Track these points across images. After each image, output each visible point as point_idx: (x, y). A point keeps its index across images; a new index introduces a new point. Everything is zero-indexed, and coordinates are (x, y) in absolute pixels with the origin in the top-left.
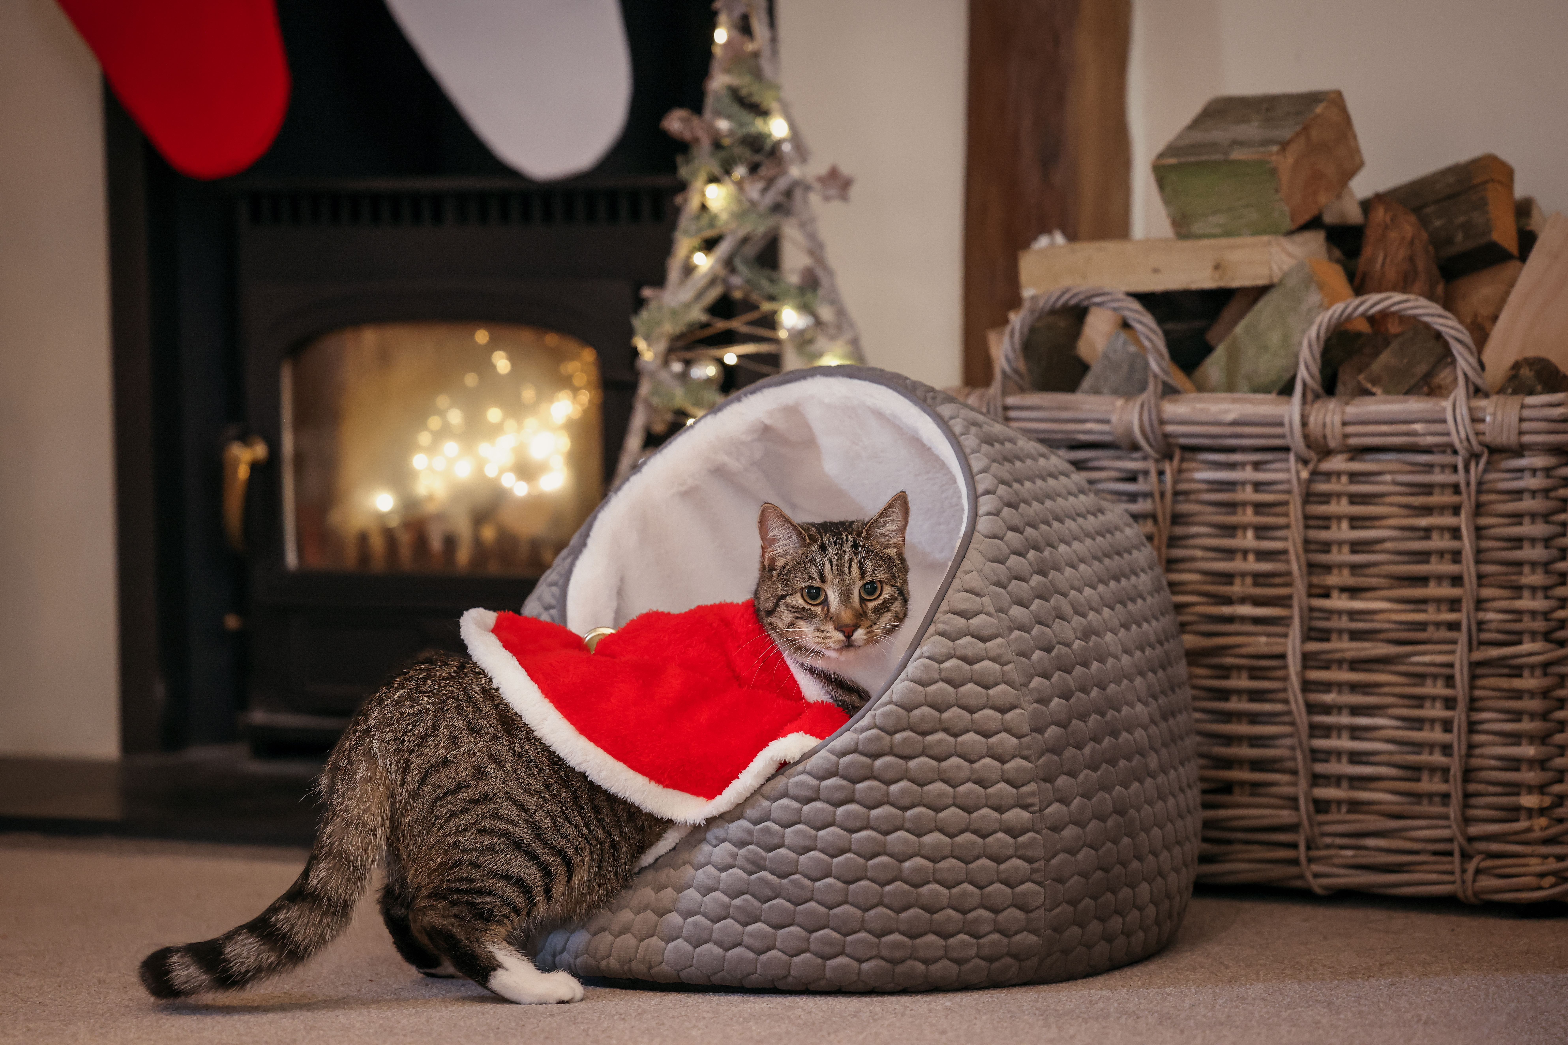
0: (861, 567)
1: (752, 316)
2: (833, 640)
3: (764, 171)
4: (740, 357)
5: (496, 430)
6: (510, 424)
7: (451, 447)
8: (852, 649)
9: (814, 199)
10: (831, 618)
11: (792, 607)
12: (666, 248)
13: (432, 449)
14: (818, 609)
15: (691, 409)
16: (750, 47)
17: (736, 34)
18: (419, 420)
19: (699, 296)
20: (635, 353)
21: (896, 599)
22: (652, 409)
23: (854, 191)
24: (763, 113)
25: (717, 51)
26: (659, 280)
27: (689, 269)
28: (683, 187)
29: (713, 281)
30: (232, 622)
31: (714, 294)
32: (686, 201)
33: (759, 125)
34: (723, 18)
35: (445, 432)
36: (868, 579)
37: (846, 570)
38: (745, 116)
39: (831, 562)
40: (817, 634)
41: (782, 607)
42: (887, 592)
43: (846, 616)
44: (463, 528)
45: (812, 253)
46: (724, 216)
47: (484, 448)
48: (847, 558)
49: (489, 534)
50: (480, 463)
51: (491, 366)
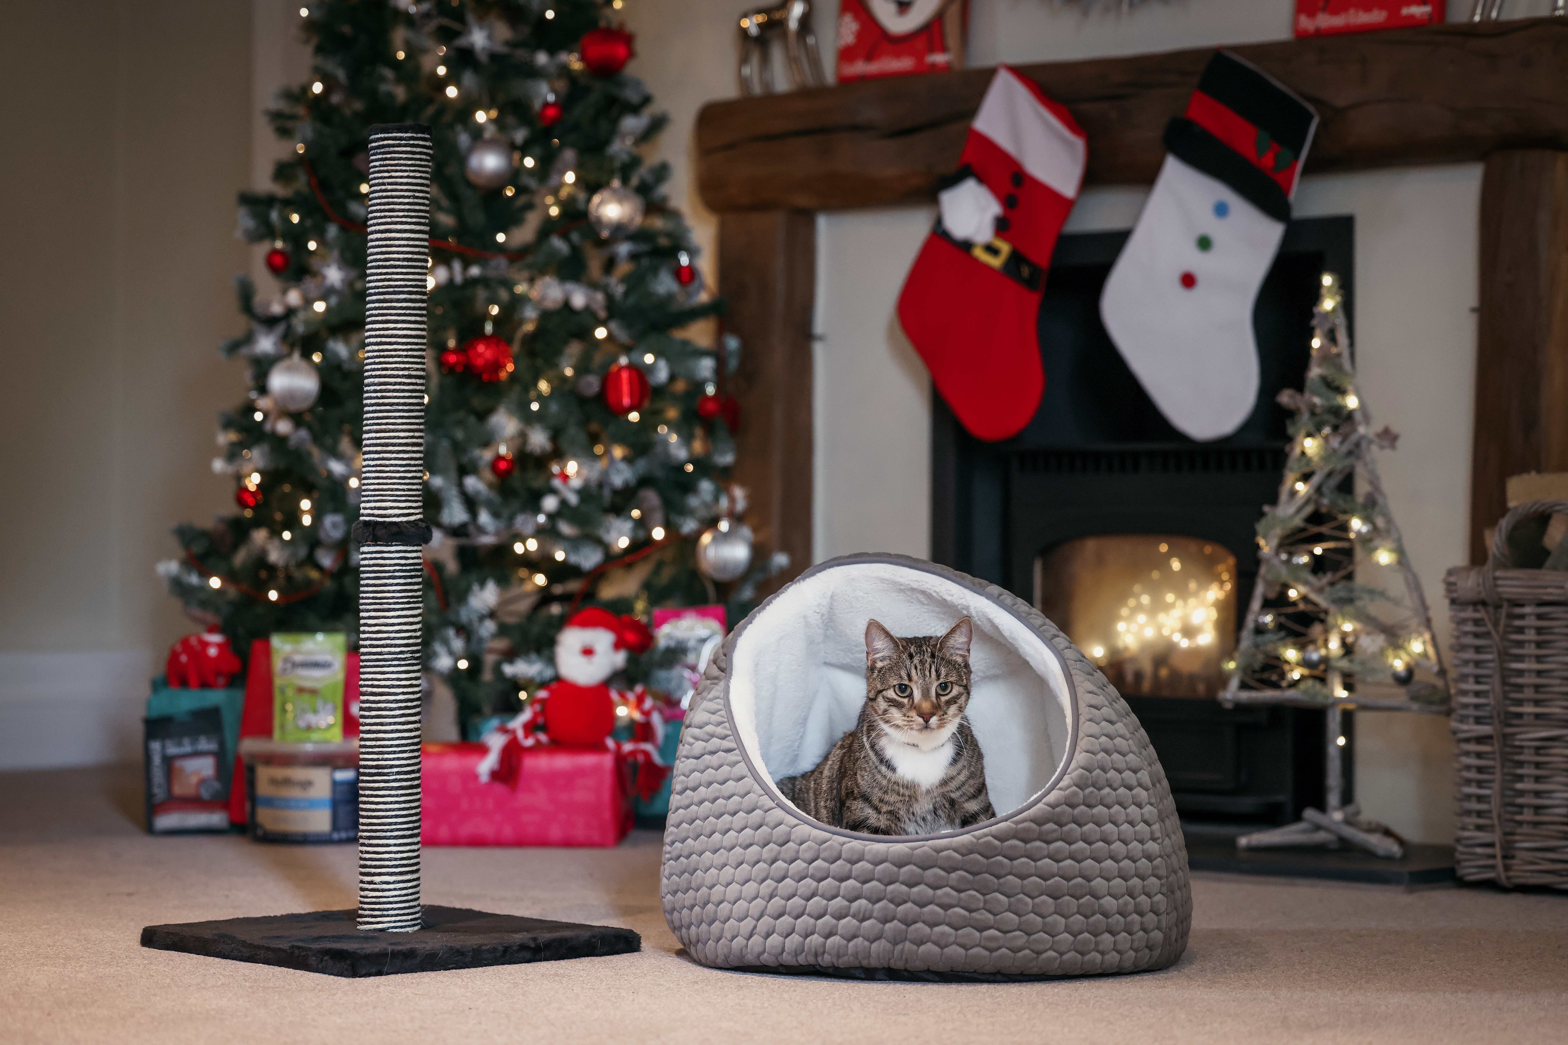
0: (937, 671)
1: (1334, 524)
2: (916, 723)
3: (1342, 430)
4: (1324, 550)
5: (1172, 606)
6: (1180, 603)
7: (1142, 618)
8: (929, 730)
9: (1374, 448)
10: (915, 708)
11: (887, 698)
12: (1279, 480)
13: (1130, 618)
14: (906, 701)
15: (1292, 583)
16: (1334, 350)
17: (1326, 342)
18: (1122, 598)
19: (1299, 510)
20: (1258, 547)
21: (963, 694)
22: (1268, 584)
23: (1400, 443)
24: (1342, 392)
25: (1314, 354)
26: (1274, 500)
27: (1293, 493)
28: (1290, 439)
29: (1308, 501)
31: (1309, 509)
32: (1292, 449)
33: (1339, 400)
34: (1318, 332)
35: (1139, 608)
36: (941, 680)
37: (927, 673)
38: (1331, 394)
39: (916, 668)
40: (903, 718)
41: (880, 699)
42: (956, 690)
43: (926, 706)
44: (1147, 667)
45: (1371, 483)
46: (1316, 459)
47: (1162, 617)
48: (927, 665)
49: (1164, 672)
50: (1159, 628)
51: (1171, 567)
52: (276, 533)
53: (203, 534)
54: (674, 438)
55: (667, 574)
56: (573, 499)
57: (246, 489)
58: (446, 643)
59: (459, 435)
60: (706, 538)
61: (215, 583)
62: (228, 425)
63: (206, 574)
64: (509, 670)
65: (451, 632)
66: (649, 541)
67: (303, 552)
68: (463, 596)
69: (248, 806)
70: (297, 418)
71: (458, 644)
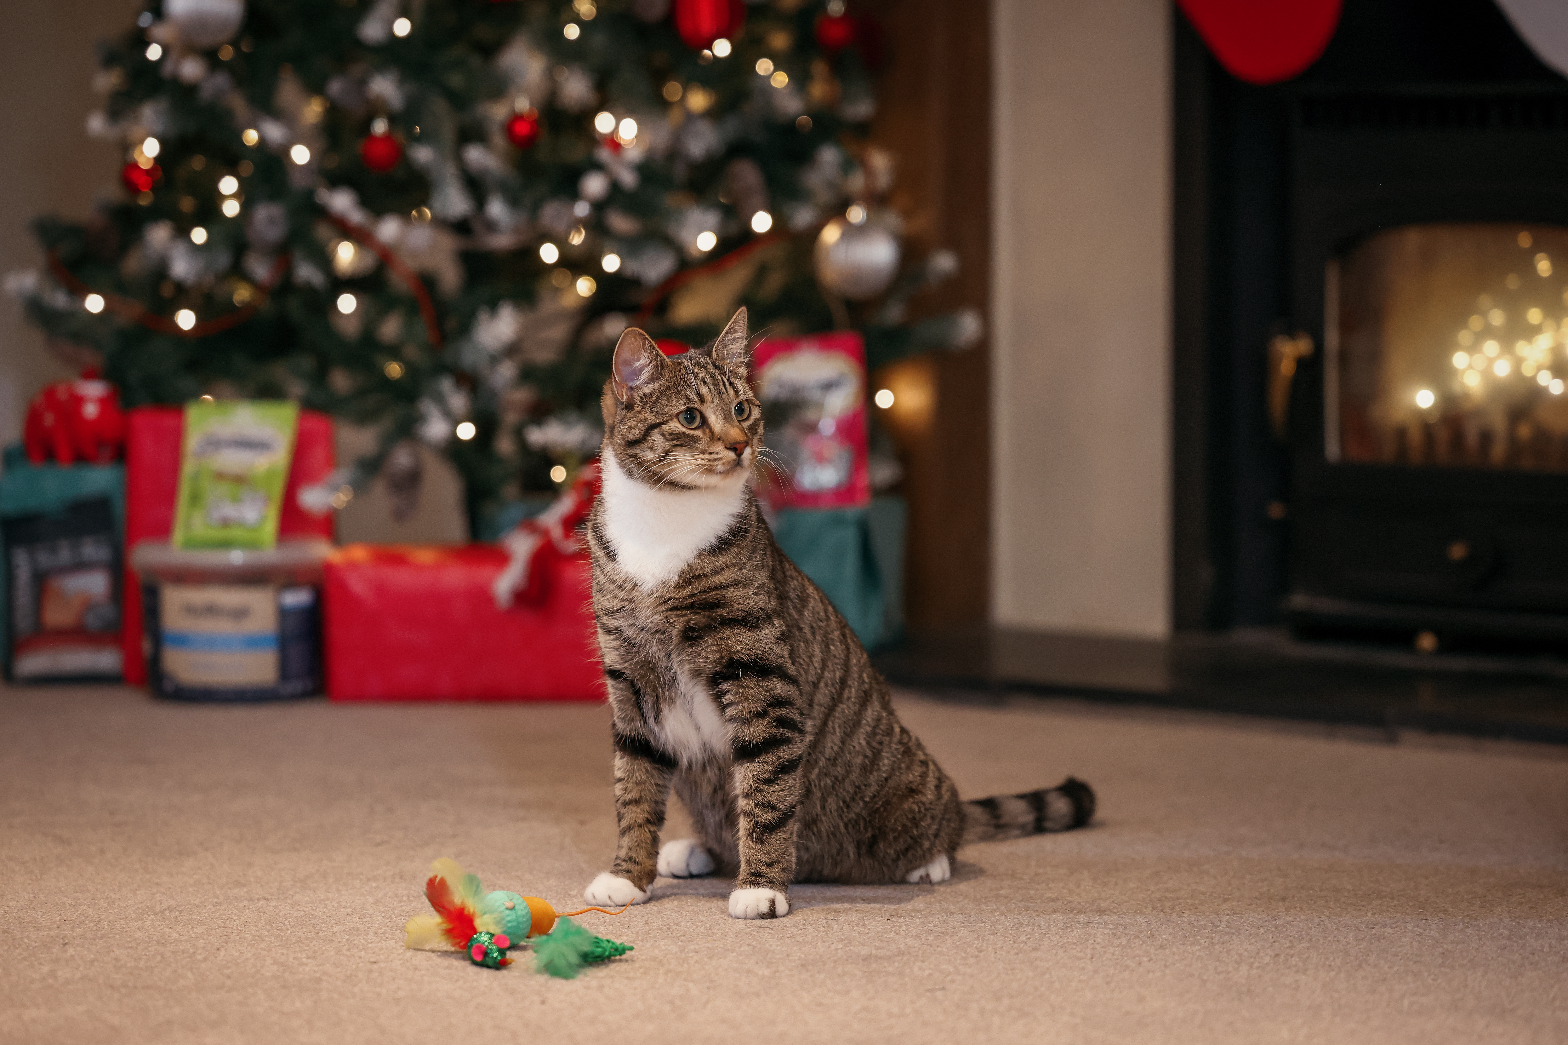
0: (733, 386)
5: (1536, 330)
6: (1550, 324)
7: (1491, 347)
10: (716, 439)
11: (668, 435)
13: (1473, 348)
14: (699, 436)
18: (1461, 319)
30: (1276, 511)
35: (1488, 332)
36: (741, 398)
37: (722, 388)
39: (707, 380)
41: (657, 435)
42: (755, 412)
43: (736, 434)
44: (1498, 423)
47: (1522, 348)
48: (718, 378)
49: (1524, 431)
50: (1518, 362)
51: (1534, 268)
52: (182, 232)
53: (74, 231)
54: (781, 80)
55: (775, 282)
56: (628, 178)
57: (135, 166)
58: (440, 400)
59: (456, 80)
60: (831, 234)
61: (95, 303)
62: (110, 60)
63: (80, 292)
64: (538, 436)
65: (446, 385)
66: (748, 237)
67: (223, 260)
68: (466, 328)
69: (147, 646)
70: (210, 56)
71: (458, 401)
